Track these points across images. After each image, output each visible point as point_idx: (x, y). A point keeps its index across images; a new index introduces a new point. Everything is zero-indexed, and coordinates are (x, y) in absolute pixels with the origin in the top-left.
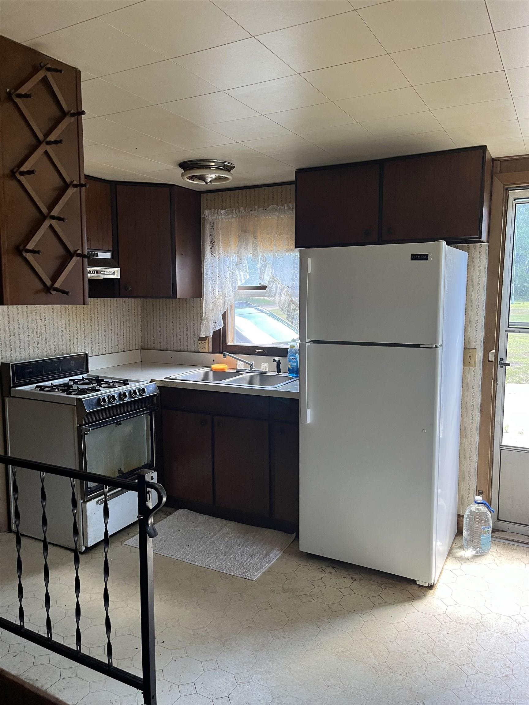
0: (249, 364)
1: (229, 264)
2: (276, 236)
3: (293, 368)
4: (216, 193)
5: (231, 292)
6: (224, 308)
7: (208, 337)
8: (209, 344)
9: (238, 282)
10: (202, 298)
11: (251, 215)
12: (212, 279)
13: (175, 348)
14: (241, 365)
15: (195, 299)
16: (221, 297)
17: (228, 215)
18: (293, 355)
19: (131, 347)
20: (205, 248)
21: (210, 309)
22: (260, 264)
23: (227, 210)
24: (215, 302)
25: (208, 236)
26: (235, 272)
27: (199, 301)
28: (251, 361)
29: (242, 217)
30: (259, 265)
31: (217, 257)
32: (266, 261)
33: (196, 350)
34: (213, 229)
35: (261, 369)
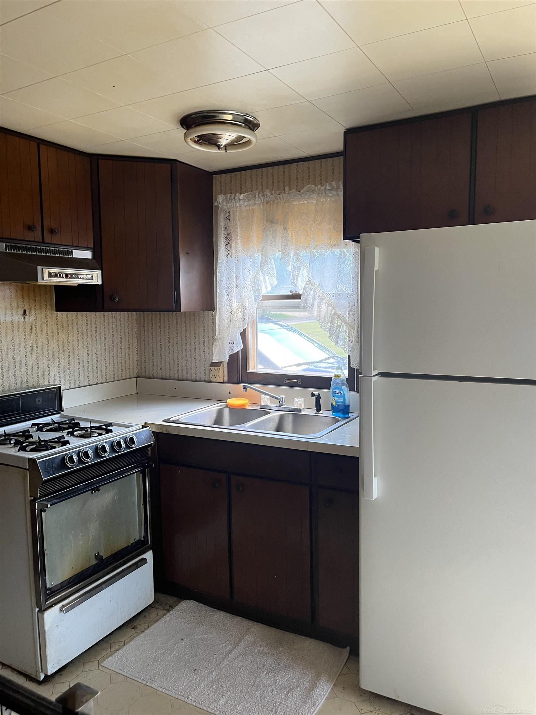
0: (276, 398)
1: (251, 266)
2: (314, 226)
3: (338, 405)
4: (233, 174)
5: (253, 302)
6: (244, 324)
7: (222, 362)
8: (223, 371)
9: (262, 289)
10: (215, 311)
11: (280, 199)
12: (228, 286)
13: (180, 376)
14: (266, 400)
15: (206, 313)
16: (240, 310)
17: (249, 200)
18: (338, 388)
19: (124, 375)
20: (218, 246)
21: (226, 325)
22: (292, 265)
23: (247, 194)
24: (231, 317)
25: (223, 229)
26: (258, 276)
27: (210, 315)
28: (281, 395)
29: (267, 203)
30: (290, 267)
31: (235, 256)
32: (300, 260)
33: (207, 379)
34: (228, 220)
35: (294, 405)
